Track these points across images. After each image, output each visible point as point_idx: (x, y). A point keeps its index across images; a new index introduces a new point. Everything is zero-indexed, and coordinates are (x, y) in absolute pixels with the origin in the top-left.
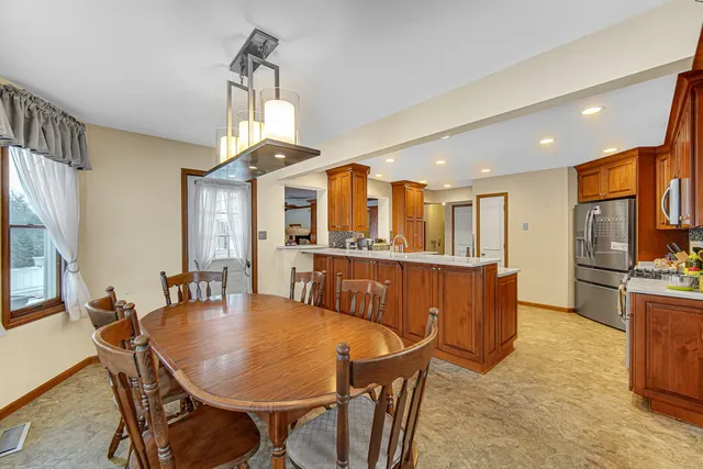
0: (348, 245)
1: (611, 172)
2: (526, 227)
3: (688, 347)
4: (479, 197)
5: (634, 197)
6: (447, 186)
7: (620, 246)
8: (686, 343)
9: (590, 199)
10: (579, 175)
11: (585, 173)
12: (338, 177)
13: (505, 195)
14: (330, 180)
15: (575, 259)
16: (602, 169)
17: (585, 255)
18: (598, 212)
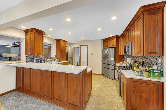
0: (35, 61)
1: (111, 41)
2: (92, 54)
3: (142, 95)
4: (81, 46)
5: (115, 47)
6: (73, 42)
7: (112, 59)
8: (142, 94)
9: (106, 47)
10: (103, 42)
11: (105, 41)
12: (29, 33)
13: (87, 45)
14: (26, 35)
15: (103, 62)
16: (108, 40)
17: (105, 61)
18: (108, 51)
